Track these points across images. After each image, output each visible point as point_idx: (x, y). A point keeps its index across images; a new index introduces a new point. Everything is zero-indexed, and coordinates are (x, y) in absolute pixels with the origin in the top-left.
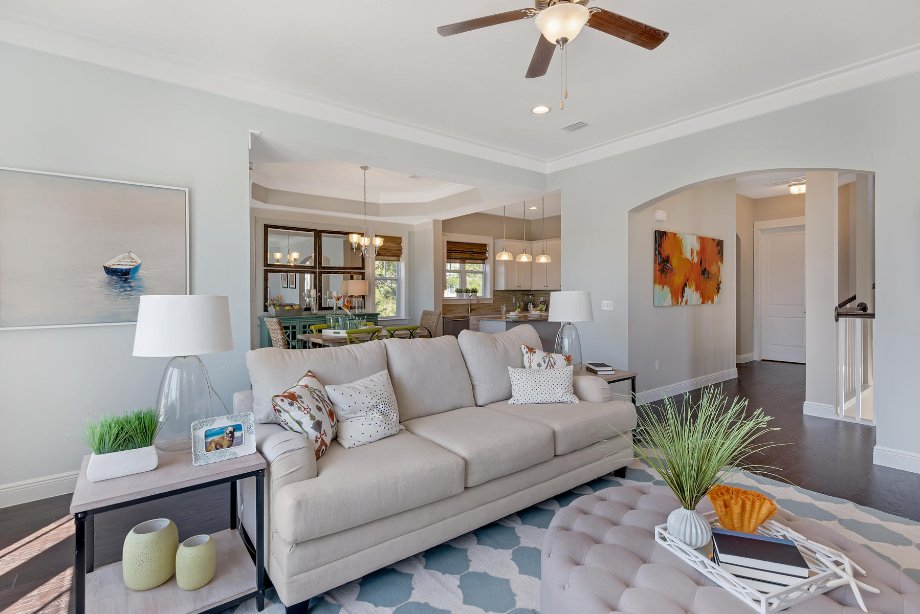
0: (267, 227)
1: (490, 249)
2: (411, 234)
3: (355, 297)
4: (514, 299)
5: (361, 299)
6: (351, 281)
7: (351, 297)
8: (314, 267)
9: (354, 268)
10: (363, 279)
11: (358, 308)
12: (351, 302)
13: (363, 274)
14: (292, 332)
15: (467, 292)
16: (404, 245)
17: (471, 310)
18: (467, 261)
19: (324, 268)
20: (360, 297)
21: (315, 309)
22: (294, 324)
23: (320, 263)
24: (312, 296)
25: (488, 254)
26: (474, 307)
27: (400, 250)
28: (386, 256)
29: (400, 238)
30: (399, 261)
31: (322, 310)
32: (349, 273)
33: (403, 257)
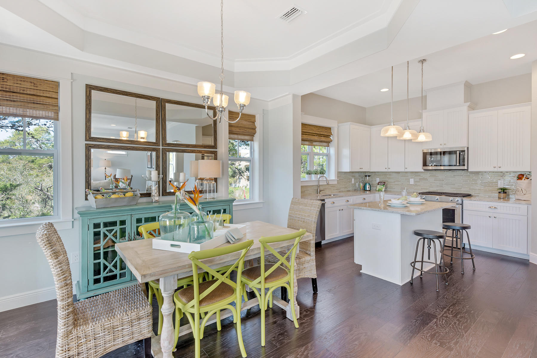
0: (90, 88)
1: (334, 132)
2: (265, 113)
3: (207, 180)
4: (353, 180)
5: (213, 182)
6: (201, 161)
7: (202, 179)
8: (157, 143)
9: (205, 147)
10: (216, 159)
11: (210, 192)
12: (202, 185)
13: (215, 153)
14: (121, 229)
15: (316, 174)
16: (258, 124)
17: (320, 191)
18: (315, 143)
19: (169, 145)
20: (212, 180)
21: (156, 195)
22: (122, 219)
23: (164, 138)
24: (153, 179)
25: (333, 137)
26: (322, 188)
27: (254, 129)
28: (240, 134)
29: (254, 116)
30: (252, 140)
31: (166, 195)
32: (200, 152)
33: (257, 137)
